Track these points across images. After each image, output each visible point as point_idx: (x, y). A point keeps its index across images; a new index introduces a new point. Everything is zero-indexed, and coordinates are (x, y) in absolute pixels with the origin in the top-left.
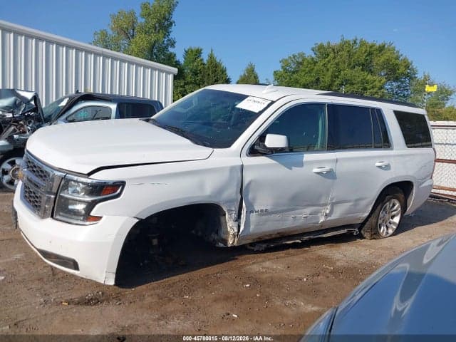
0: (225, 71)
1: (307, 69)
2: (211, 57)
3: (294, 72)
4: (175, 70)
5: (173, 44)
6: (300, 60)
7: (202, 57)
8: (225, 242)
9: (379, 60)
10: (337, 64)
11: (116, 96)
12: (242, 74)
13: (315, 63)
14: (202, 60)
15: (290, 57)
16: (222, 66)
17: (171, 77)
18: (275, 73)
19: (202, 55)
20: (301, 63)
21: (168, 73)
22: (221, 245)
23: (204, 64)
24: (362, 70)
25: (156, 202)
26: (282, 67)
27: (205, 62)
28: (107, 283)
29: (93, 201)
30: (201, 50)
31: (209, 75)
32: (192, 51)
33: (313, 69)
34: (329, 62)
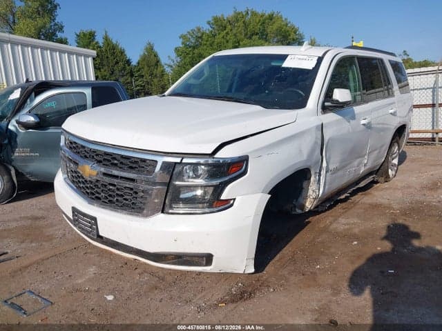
0: (124, 52)
1: (208, 43)
2: (106, 38)
3: (194, 48)
4: (94, 53)
5: (61, 29)
6: (199, 35)
7: (96, 40)
8: (302, 207)
9: (272, 29)
10: (235, 35)
11: (84, 81)
12: (142, 53)
13: (214, 36)
14: (97, 43)
15: (189, 32)
16: (120, 47)
17: (90, 61)
18: (177, 50)
19: (96, 38)
20: (201, 37)
21: (86, 56)
22: (299, 211)
23: (100, 47)
24: (259, 38)
25: (275, 174)
26: (183, 43)
27: (101, 45)
28: (247, 272)
29: (220, 183)
30: (94, 32)
31: (107, 58)
32: (84, 35)
33: (214, 42)
34: (227, 33)
